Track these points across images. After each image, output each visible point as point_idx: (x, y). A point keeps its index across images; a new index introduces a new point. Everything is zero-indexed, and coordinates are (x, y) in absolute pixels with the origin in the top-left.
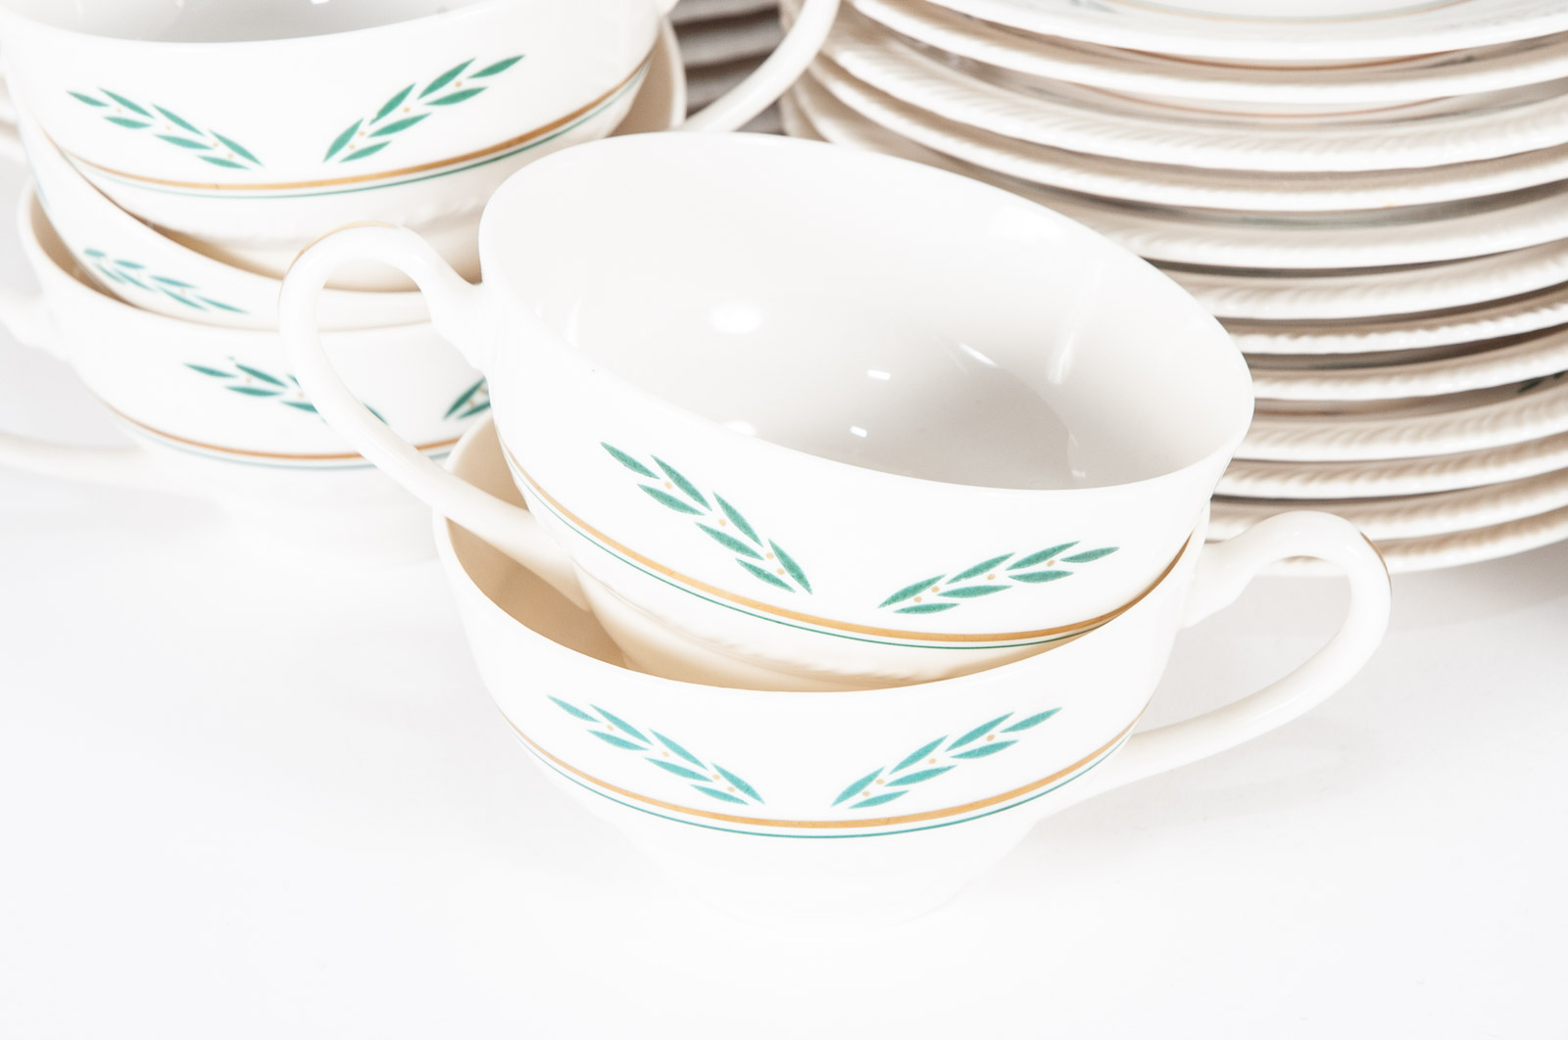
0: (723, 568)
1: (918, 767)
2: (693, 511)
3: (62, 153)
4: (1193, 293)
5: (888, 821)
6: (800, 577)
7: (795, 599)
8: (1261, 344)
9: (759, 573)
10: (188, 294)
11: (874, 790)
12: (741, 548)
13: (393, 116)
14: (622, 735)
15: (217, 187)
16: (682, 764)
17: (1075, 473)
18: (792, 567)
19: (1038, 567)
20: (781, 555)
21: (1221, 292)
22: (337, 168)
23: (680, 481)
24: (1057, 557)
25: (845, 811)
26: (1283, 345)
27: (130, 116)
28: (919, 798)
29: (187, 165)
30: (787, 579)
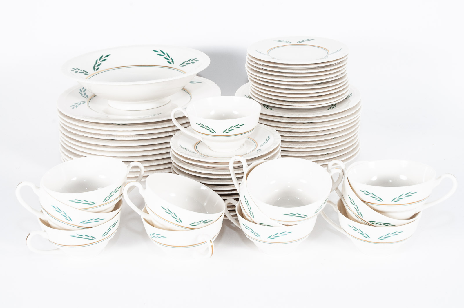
0: (173, 220)
6: (181, 222)
9: (177, 221)
12: (175, 218)
18: (180, 220)
20: (180, 219)
23: (170, 211)
30: (180, 222)
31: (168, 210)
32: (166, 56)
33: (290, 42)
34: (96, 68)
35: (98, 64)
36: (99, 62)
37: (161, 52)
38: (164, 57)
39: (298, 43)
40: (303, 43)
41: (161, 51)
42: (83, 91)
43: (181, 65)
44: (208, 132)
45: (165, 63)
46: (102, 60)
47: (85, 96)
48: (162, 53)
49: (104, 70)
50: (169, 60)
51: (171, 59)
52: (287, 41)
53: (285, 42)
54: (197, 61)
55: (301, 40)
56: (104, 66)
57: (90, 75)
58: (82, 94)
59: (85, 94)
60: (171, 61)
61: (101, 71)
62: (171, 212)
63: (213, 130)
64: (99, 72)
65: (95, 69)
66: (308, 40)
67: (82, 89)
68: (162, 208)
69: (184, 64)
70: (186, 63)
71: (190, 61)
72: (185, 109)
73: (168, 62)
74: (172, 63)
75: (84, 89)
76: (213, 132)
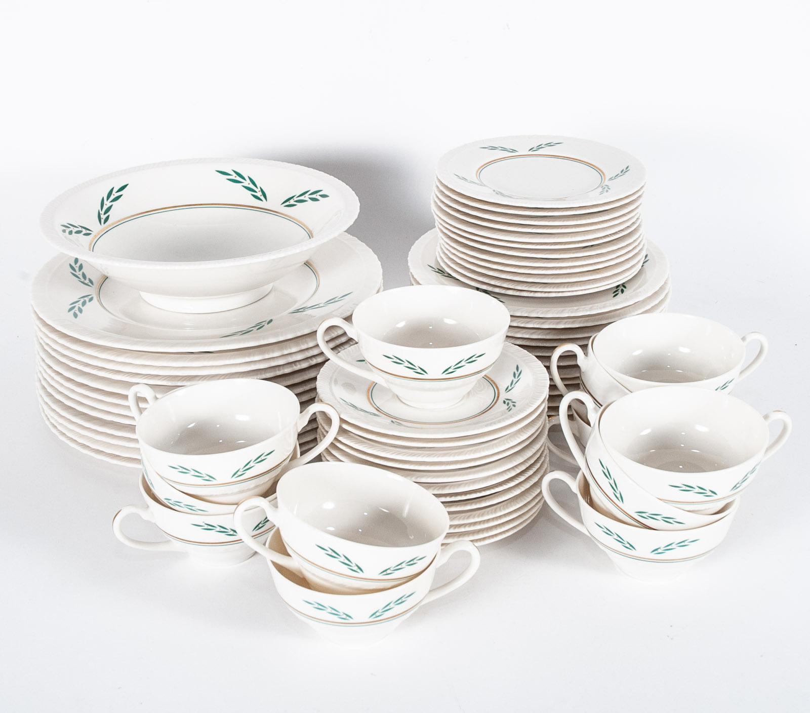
0: (345, 570)
1: (387, 608)
2: (337, 558)
3: (162, 478)
4: (426, 489)
5: (381, 620)
6: (361, 570)
7: (360, 575)
8: (444, 499)
9: (352, 570)
10: (193, 508)
11: (378, 614)
12: (348, 565)
13: (247, 467)
14: (321, 607)
15: (205, 485)
16: (335, 612)
17: (410, 537)
18: (359, 568)
19: (411, 563)
20: (357, 566)
21: (432, 488)
22: (234, 479)
23: (335, 552)
24: (415, 560)
25: (371, 619)
26: (448, 499)
27: (185, 471)
28: (387, 614)
29: (199, 481)
30: (359, 571)
31: (331, 551)
32: (247, 183)
33: (514, 151)
34: (103, 217)
35: (105, 208)
36: (107, 204)
37: (235, 175)
38: (243, 186)
39: (531, 153)
40: (540, 152)
41: (234, 171)
42: (77, 269)
43: (284, 203)
44: (410, 373)
45: (247, 198)
46: (112, 197)
47: (87, 281)
48: (237, 178)
49: (119, 221)
50: (256, 192)
51: (259, 189)
52: (507, 147)
53: (504, 149)
54: (324, 196)
55: (535, 145)
56: (118, 211)
57: (95, 236)
58: (79, 278)
59: (84, 276)
60: (259, 194)
61: (113, 224)
62: (338, 554)
63: (421, 369)
64: (110, 226)
65: (103, 221)
66: (549, 145)
67: (73, 264)
68: (318, 546)
69: (292, 202)
70: (295, 199)
71: (307, 195)
72: (348, 319)
73: (254, 196)
74: (262, 198)
75: (78, 265)
76: (422, 372)
